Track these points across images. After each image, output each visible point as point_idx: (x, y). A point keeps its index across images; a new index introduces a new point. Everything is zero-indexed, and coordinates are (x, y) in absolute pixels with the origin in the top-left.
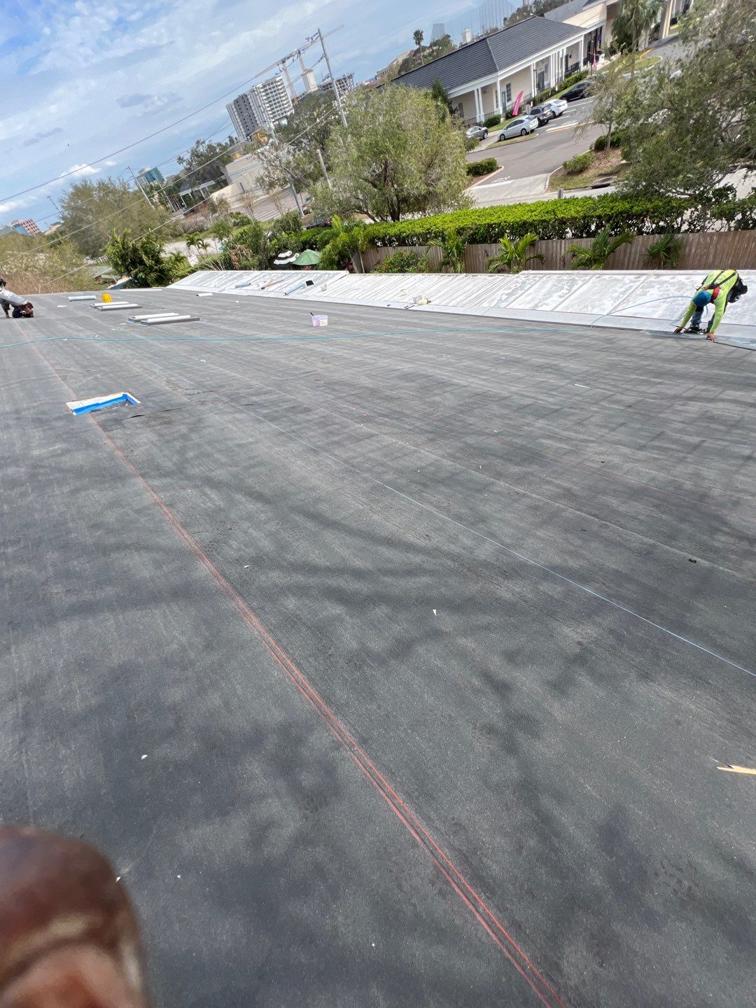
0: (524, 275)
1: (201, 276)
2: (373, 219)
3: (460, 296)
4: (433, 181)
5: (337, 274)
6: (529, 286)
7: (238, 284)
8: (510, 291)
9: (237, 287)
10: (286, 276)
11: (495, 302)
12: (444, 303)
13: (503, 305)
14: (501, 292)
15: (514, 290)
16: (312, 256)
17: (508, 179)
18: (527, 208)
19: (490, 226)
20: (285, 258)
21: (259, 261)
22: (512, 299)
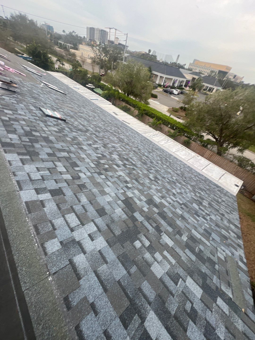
0: (158, 132)
1: (61, 75)
2: (122, 92)
3: (141, 128)
4: (142, 93)
5: (109, 102)
6: (158, 136)
8: (154, 134)
9: (74, 87)
10: (92, 94)
11: (149, 135)
12: (137, 128)
13: (151, 137)
16: (100, 91)
17: (159, 103)
18: (162, 115)
20: (90, 85)
21: (83, 82)
22: (154, 137)
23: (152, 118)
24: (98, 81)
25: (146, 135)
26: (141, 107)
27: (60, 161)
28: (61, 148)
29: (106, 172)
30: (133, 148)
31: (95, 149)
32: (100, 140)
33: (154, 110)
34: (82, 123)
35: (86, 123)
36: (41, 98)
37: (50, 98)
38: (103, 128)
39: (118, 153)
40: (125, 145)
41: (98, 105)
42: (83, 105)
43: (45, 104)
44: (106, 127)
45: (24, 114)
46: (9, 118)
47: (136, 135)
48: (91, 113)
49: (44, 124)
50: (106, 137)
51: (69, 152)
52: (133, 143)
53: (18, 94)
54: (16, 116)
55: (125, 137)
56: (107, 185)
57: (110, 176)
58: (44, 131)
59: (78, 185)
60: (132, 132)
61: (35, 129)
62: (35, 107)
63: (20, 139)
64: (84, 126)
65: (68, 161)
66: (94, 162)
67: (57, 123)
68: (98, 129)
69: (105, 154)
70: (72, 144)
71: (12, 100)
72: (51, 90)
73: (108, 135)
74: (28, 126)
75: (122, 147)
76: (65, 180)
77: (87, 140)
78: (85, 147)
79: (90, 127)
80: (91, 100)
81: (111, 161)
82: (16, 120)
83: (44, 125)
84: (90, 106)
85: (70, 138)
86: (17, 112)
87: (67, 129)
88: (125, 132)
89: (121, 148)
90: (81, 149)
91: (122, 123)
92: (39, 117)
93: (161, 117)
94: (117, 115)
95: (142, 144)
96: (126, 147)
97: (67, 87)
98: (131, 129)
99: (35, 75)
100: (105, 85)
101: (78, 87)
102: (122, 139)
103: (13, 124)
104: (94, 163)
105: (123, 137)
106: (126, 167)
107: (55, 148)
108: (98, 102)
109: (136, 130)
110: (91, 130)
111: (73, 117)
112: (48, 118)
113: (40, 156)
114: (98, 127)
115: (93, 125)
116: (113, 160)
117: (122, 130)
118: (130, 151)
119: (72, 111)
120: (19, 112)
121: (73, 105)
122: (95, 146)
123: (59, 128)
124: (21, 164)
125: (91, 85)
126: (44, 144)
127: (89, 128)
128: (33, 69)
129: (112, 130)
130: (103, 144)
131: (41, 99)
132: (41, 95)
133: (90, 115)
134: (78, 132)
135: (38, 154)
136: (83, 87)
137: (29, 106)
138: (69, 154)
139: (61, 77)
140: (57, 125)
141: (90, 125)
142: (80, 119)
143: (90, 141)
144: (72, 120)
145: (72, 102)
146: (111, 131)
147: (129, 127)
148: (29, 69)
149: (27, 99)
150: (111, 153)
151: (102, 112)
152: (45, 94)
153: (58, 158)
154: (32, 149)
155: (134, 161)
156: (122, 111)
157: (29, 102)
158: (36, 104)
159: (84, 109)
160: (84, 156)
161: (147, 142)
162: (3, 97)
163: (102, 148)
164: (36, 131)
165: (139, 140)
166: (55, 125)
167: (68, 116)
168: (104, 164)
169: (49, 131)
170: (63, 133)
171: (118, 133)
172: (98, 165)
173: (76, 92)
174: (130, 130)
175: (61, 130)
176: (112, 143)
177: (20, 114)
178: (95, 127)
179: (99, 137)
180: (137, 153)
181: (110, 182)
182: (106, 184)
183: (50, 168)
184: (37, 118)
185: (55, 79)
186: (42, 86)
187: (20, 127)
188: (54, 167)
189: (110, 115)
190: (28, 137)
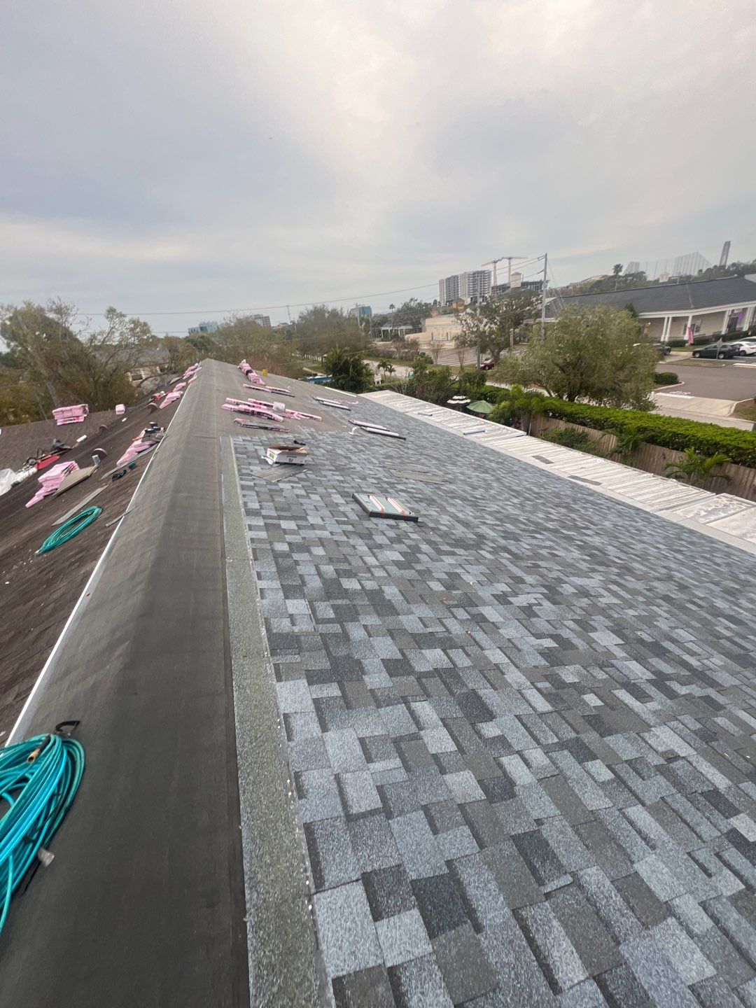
0: (724, 498)
1: (387, 395)
2: (549, 393)
3: (647, 493)
4: (620, 381)
5: (515, 432)
6: (732, 512)
7: (420, 412)
8: (710, 509)
9: (419, 414)
10: (465, 419)
11: (691, 515)
12: (629, 495)
13: (702, 520)
14: (698, 506)
15: (714, 510)
16: (484, 406)
17: (688, 395)
18: (720, 431)
19: (675, 435)
20: (457, 400)
21: (439, 397)
22: (713, 518)
23: (677, 449)
24: (478, 384)
25: (677, 516)
26: (627, 421)
27: (427, 695)
28: (419, 628)
29: (602, 735)
30: (656, 584)
31: (522, 616)
32: (528, 570)
33: (680, 422)
34: (460, 515)
35: (469, 514)
36: (353, 465)
37: (373, 460)
38: (521, 518)
39: (609, 617)
40: (618, 575)
41: (485, 445)
42: (450, 457)
43: (364, 478)
44: (530, 512)
45: (322, 523)
46: (290, 544)
47: (640, 524)
48: (475, 477)
49: (367, 545)
50: (544, 552)
51: (447, 644)
52: (643, 557)
53: (309, 470)
54: (303, 533)
55: (605, 540)
56: (639, 832)
57: (629, 762)
58: (369, 569)
59: (517, 839)
60: (620, 514)
61: (345, 566)
62: (344, 494)
63: (314, 611)
64: (466, 524)
65: (452, 693)
66: (539, 685)
67: (397, 531)
68: (509, 527)
69: (565, 634)
70: (449, 608)
71: (297, 487)
72: (372, 436)
73: (548, 543)
74: (331, 561)
75: (614, 587)
76: (461, 807)
77: (491, 579)
78: (492, 613)
79: (485, 523)
80: (464, 437)
81: (601, 668)
82: (304, 547)
83: (366, 549)
84: (467, 453)
85: (439, 580)
86: (307, 520)
87: (425, 547)
88: (596, 519)
89: (609, 590)
90: (480, 620)
91: (574, 486)
92: (352, 525)
93: (718, 439)
94: (548, 462)
95: (680, 557)
96: (630, 585)
97: (402, 418)
98: (610, 499)
99: (339, 411)
100: (499, 389)
101: (428, 410)
102: (596, 549)
103: (297, 563)
104: (539, 690)
105: (597, 541)
106: (672, 695)
107: (404, 631)
108: (486, 437)
109: (629, 502)
110: (492, 534)
111: (434, 500)
112: (374, 520)
113: (366, 678)
114: (507, 517)
115: (491, 514)
116: (605, 661)
117: (583, 511)
118: (649, 602)
119: (427, 483)
120: (312, 520)
121: (426, 462)
122: (521, 600)
123: (404, 548)
124: (315, 728)
125: (461, 397)
126: (372, 620)
127: (484, 530)
128: (333, 399)
129: (553, 520)
130: (544, 586)
131: (354, 468)
132: (353, 458)
133: (474, 481)
134: (458, 551)
135: (358, 669)
136: (441, 408)
137: (329, 495)
138: (449, 651)
139: (389, 398)
140: (398, 540)
141: (483, 517)
142: (451, 501)
143: (499, 581)
144: (433, 512)
145: (421, 454)
146: (550, 525)
147: (601, 496)
148: (326, 401)
149: (325, 476)
150: (585, 626)
151: (502, 463)
152: (360, 451)
153: (420, 677)
154: (341, 652)
155: (693, 654)
156: (563, 449)
157: (330, 484)
158: (345, 485)
159: (456, 470)
160: (496, 656)
161: (692, 543)
162: (281, 485)
163: (546, 604)
164: (350, 574)
165: (658, 539)
166: (392, 540)
167: (421, 500)
168: (580, 689)
169: (382, 566)
170: (418, 567)
171: (577, 528)
172: (559, 694)
173: (426, 424)
174: (610, 504)
175: (411, 558)
176: (574, 575)
177: (313, 527)
178: (497, 519)
179: (522, 559)
180: (683, 608)
181: (643, 804)
182: (632, 823)
183: (401, 738)
184: (350, 528)
185: (377, 407)
186: (352, 433)
187: (313, 571)
188: (413, 729)
189: (527, 467)
190: (332, 602)
